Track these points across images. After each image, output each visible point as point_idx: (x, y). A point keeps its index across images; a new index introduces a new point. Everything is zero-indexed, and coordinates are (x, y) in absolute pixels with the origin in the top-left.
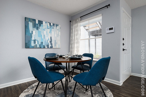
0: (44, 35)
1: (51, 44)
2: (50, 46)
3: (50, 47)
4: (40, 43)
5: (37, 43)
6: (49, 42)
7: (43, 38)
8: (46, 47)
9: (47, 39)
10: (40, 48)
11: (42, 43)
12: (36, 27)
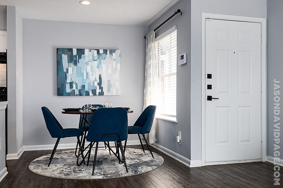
0: (87, 73)
5: (74, 88)
8: (91, 94)
9: (93, 79)
12: (73, 60)
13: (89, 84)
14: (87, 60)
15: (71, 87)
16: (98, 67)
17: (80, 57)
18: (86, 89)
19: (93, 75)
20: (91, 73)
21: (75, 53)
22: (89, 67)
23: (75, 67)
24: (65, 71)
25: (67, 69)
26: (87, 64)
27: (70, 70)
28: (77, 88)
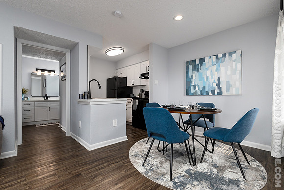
0: (207, 77)
1: (220, 88)
2: (217, 91)
3: (216, 93)
4: (201, 89)
5: (197, 89)
6: (215, 85)
7: (205, 80)
8: (210, 94)
9: (213, 81)
10: (202, 95)
11: (204, 88)
12: (196, 68)
13: (209, 85)
14: (207, 66)
15: (195, 88)
16: (217, 71)
17: (201, 65)
18: (206, 90)
19: (212, 78)
20: (210, 77)
21: (197, 62)
22: (208, 72)
23: (198, 73)
24: (191, 77)
25: (192, 76)
26: (207, 69)
27: (194, 76)
28: (199, 89)
